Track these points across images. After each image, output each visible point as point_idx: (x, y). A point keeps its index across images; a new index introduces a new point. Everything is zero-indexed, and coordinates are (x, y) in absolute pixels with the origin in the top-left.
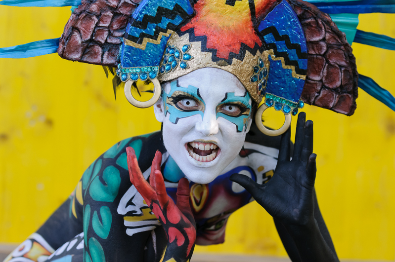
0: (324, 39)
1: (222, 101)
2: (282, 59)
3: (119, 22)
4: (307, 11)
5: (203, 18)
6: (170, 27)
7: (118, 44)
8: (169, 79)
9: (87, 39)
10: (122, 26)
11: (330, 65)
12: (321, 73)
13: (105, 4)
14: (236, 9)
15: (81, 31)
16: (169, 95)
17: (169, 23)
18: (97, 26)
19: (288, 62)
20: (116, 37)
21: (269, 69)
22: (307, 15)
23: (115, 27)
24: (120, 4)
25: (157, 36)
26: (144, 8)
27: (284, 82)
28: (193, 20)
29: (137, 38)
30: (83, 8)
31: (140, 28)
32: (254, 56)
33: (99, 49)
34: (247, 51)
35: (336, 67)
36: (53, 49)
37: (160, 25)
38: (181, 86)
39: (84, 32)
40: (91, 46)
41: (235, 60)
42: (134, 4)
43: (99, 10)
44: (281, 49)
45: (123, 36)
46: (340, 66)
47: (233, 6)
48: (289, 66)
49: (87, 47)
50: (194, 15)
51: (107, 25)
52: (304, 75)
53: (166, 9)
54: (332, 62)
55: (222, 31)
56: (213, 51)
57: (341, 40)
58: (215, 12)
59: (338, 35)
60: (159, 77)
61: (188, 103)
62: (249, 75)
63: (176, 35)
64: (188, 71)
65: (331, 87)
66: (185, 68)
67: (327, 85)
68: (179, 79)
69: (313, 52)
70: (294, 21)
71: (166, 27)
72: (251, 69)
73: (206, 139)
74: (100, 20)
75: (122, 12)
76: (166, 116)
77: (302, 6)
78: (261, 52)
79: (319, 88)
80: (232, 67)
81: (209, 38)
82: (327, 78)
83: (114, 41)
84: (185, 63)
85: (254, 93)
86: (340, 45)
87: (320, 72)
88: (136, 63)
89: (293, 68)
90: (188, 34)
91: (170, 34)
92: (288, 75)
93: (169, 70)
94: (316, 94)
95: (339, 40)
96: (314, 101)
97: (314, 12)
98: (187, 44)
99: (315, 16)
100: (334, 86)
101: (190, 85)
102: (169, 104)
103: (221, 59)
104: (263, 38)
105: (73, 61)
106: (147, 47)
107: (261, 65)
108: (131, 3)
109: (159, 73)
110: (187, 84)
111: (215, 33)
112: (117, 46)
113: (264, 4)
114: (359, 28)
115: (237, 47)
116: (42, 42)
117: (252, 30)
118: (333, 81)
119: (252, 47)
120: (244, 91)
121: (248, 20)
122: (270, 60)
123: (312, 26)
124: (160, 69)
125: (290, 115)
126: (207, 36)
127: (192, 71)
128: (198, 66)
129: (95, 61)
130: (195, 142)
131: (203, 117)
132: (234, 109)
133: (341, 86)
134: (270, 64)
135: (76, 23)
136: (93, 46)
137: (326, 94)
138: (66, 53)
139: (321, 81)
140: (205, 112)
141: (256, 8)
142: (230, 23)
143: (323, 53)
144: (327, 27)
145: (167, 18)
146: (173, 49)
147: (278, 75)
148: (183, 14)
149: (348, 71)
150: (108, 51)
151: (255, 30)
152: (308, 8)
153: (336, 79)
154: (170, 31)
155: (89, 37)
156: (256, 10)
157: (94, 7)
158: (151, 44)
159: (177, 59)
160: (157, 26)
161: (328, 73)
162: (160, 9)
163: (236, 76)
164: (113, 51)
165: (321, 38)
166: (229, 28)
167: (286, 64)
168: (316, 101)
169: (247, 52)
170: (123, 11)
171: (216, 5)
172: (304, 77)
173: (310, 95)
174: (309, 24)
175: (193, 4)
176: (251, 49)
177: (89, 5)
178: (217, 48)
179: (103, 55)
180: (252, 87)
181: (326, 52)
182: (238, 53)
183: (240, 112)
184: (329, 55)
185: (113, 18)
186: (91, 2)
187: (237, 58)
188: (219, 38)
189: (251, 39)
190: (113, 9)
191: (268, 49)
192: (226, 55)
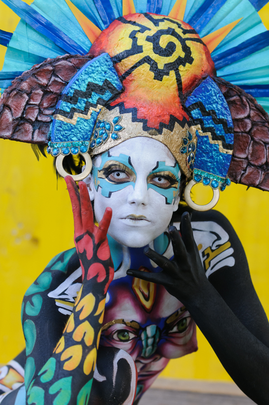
0: (249, 117)
1: (153, 170)
2: (209, 134)
3: (49, 100)
4: (231, 89)
5: (131, 94)
6: (100, 102)
7: (48, 122)
8: (100, 152)
9: (18, 117)
10: (52, 105)
11: (255, 143)
12: (247, 150)
13: (36, 82)
14: (164, 84)
15: (12, 109)
16: (100, 167)
17: (99, 99)
18: (27, 103)
19: (215, 137)
20: (47, 115)
21: (197, 144)
22: (232, 93)
23: (45, 105)
24: (50, 82)
25: (88, 111)
26: (74, 83)
27: (212, 157)
28: (122, 96)
29: (68, 113)
30: (14, 87)
31: (70, 103)
32: (183, 128)
33: (29, 127)
34: (176, 122)
35: (260, 143)
37: (90, 100)
38: (113, 155)
39: (15, 110)
40: (22, 124)
41: (165, 130)
42: (64, 82)
43: (29, 88)
44: (208, 124)
45: (53, 114)
46: (265, 143)
47: (161, 81)
48: (215, 141)
49: (18, 125)
50: (123, 90)
51: (37, 103)
52: (231, 149)
53: (96, 84)
54: (257, 139)
55: (152, 103)
56: (144, 121)
57: (265, 117)
58: (143, 87)
59: (261, 111)
60: (90, 151)
61: (118, 175)
62: (179, 146)
63: (105, 110)
64: (120, 141)
65: (256, 164)
66: (115, 139)
67: (252, 162)
68: (110, 150)
69: (238, 130)
70: (219, 96)
71: (96, 102)
72: (180, 140)
74: (30, 98)
75: (52, 90)
76: (97, 191)
77: (226, 84)
78: (190, 126)
79: (245, 166)
80: (162, 136)
81: (140, 109)
82: (251, 157)
83: (45, 119)
84: (116, 134)
85: (183, 165)
86: (265, 122)
87: (245, 150)
88: (67, 138)
89: (220, 142)
90: (118, 107)
91: (100, 110)
92: (215, 150)
93: (100, 143)
94: (243, 172)
95: (263, 117)
96: (240, 179)
97: (239, 90)
98: (117, 116)
99: (239, 94)
100: (260, 163)
101: (121, 154)
102: (101, 178)
103: (152, 129)
104: (191, 114)
105: (5, 138)
106: (78, 121)
107: (190, 138)
108: (61, 81)
109: (90, 149)
110: (118, 154)
111: (144, 105)
112: (47, 124)
113: (190, 81)
115: (167, 118)
117: (180, 106)
118: (259, 158)
119: (181, 119)
120: (174, 162)
121: (175, 95)
122: (198, 136)
123: (237, 104)
124: (91, 145)
125: (217, 191)
126: (137, 107)
127: (124, 141)
128: (130, 135)
129: (26, 139)
131: (134, 187)
132: (163, 181)
133: (266, 163)
134: (198, 140)
135: (7, 100)
136: (24, 123)
137: (252, 172)
139: (247, 158)
140: (137, 181)
141: (183, 84)
142: (159, 98)
143: (248, 129)
144: (251, 104)
145: (96, 93)
146: (104, 122)
147: (205, 150)
148: (112, 89)
150: (39, 129)
151: (182, 106)
152: (232, 85)
153: (261, 156)
154: (99, 106)
155: (20, 115)
156: (183, 86)
157: (25, 86)
158: (81, 119)
159: (108, 131)
160: (87, 101)
161: (253, 150)
162: (90, 85)
163: (167, 146)
164: (43, 129)
165: (246, 115)
166: (158, 102)
167: (213, 139)
168: (242, 178)
169: (176, 124)
171: (145, 80)
172: (230, 152)
173: (236, 173)
174: (234, 102)
175: (122, 80)
176: (180, 121)
177: (20, 83)
178: (147, 118)
179: (33, 133)
180: (182, 158)
181: (251, 129)
182: (167, 123)
183: (169, 184)
184: (254, 133)
185: (43, 96)
186: (22, 80)
187: (167, 128)
188: (149, 109)
189: (180, 113)
190: (44, 87)
191: (196, 124)
192: (157, 125)
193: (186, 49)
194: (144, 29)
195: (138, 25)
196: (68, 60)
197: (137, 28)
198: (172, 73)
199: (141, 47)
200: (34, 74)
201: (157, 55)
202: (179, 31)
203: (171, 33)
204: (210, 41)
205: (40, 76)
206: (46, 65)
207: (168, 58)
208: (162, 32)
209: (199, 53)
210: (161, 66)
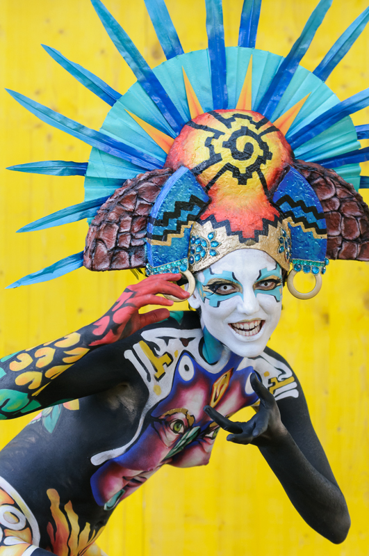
0: (335, 195)
1: (257, 280)
2: (301, 224)
3: (139, 224)
4: (314, 172)
5: (219, 203)
6: (190, 218)
7: (143, 245)
8: (200, 268)
9: (112, 247)
10: (143, 227)
11: (346, 218)
12: (339, 228)
13: (123, 210)
14: (249, 187)
15: (105, 241)
16: (204, 283)
17: (189, 215)
18: (119, 232)
19: (307, 225)
20: (139, 239)
21: (291, 236)
22: (315, 176)
23: (136, 229)
24: (137, 207)
25: (180, 230)
26: (162, 206)
27: (307, 245)
28: (210, 207)
29: (162, 236)
30: (102, 219)
31: (162, 226)
32: (276, 227)
33: (125, 254)
35: (352, 218)
36: (79, 263)
37: (180, 219)
38: (215, 273)
39: (108, 241)
40: (117, 253)
41: (260, 237)
42: (150, 204)
43: (117, 217)
44: (299, 214)
45: (146, 236)
46: (355, 217)
47: (246, 184)
48: (309, 229)
49: (114, 255)
50: (210, 201)
51: (128, 229)
52: (325, 233)
53: (183, 202)
54: (347, 214)
55: (242, 211)
56: (239, 233)
57: (351, 192)
58: (229, 194)
59: (347, 187)
60: (190, 268)
61: (225, 288)
62: (276, 247)
63: (197, 225)
64: (219, 257)
65: (351, 238)
66: (215, 255)
67: (347, 238)
68: (211, 267)
69: (327, 210)
70: (305, 185)
71: (186, 219)
72: (277, 241)
73: (250, 318)
74: (121, 226)
75: (139, 214)
76: (204, 302)
77: (307, 169)
78: (281, 222)
79: (340, 242)
80: (259, 244)
81: (232, 221)
82: (345, 231)
83: (138, 243)
84: (215, 250)
85: (283, 263)
86: (352, 197)
87: (337, 227)
88: (166, 260)
89: (313, 230)
90: (209, 222)
91: (192, 225)
92: (309, 237)
93: (200, 260)
94: (339, 249)
95: (349, 192)
96: (338, 255)
97: (321, 172)
98: (210, 231)
99: (323, 175)
100: (354, 237)
101: (224, 271)
102: (207, 292)
103: (248, 239)
104: (280, 208)
105: (103, 271)
106: (172, 242)
107: (284, 235)
108: (147, 203)
109: (189, 265)
110: (221, 271)
111: (235, 215)
112: (141, 247)
113: (273, 175)
114: (362, 174)
115: (260, 224)
116: (66, 259)
117: (267, 203)
118: (352, 233)
119: (273, 220)
120: (275, 264)
121: (262, 194)
122: (290, 227)
123: (322, 185)
124: (189, 260)
125: (319, 275)
126: (229, 219)
127: (223, 257)
128: (228, 250)
130: (239, 323)
131: (243, 298)
133: (361, 236)
134: (291, 231)
135: (99, 234)
136: (119, 252)
137: (348, 247)
138: (94, 265)
139: (341, 235)
140: (244, 293)
142: (247, 202)
143: (337, 208)
144: (336, 183)
145: (185, 210)
146: (198, 238)
147: (300, 239)
148: (200, 203)
149: (365, 220)
150: (134, 254)
152: (314, 169)
153: (354, 230)
154: (191, 222)
155: (114, 246)
156: (267, 183)
157: (112, 216)
158: (176, 238)
159: (205, 248)
160: (178, 220)
161: (346, 226)
162: (177, 204)
163: (265, 252)
164: (139, 253)
165: (332, 194)
166: (247, 207)
167: (306, 228)
168: (340, 255)
169: (270, 226)
170: (141, 212)
171: (229, 188)
172: (325, 236)
173: (332, 251)
174: (318, 184)
175: (207, 192)
176: (272, 222)
177: (106, 214)
178: (242, 229)
179: (130, 258)
180: (281, 258)
181: (340, 206)
182: (262, 229)
183: (274, 285)
184: (344, 210)
185: (132, 222)
186: (108, 210)
187: (263, 234)
188: (241, 219)
189: (270, 212)
190: (131, 213)
191: (286, 217)
192: (252, 234)
193: (264, 146)
194: (218, 134)
195: (212, 130)
196: (150, 180)
197: (211, 134)
198: (255, 174)
199: (219, 155)
200: (119, 203)
201: (237, 160)
202: (252, 127)
203: (245, 133)
204: (282, 125)
205: (125, 202)
206: (128, 191)
207: (249, 160)
208: (236, 135)
209: (275, 144)
210: (243, 171)
